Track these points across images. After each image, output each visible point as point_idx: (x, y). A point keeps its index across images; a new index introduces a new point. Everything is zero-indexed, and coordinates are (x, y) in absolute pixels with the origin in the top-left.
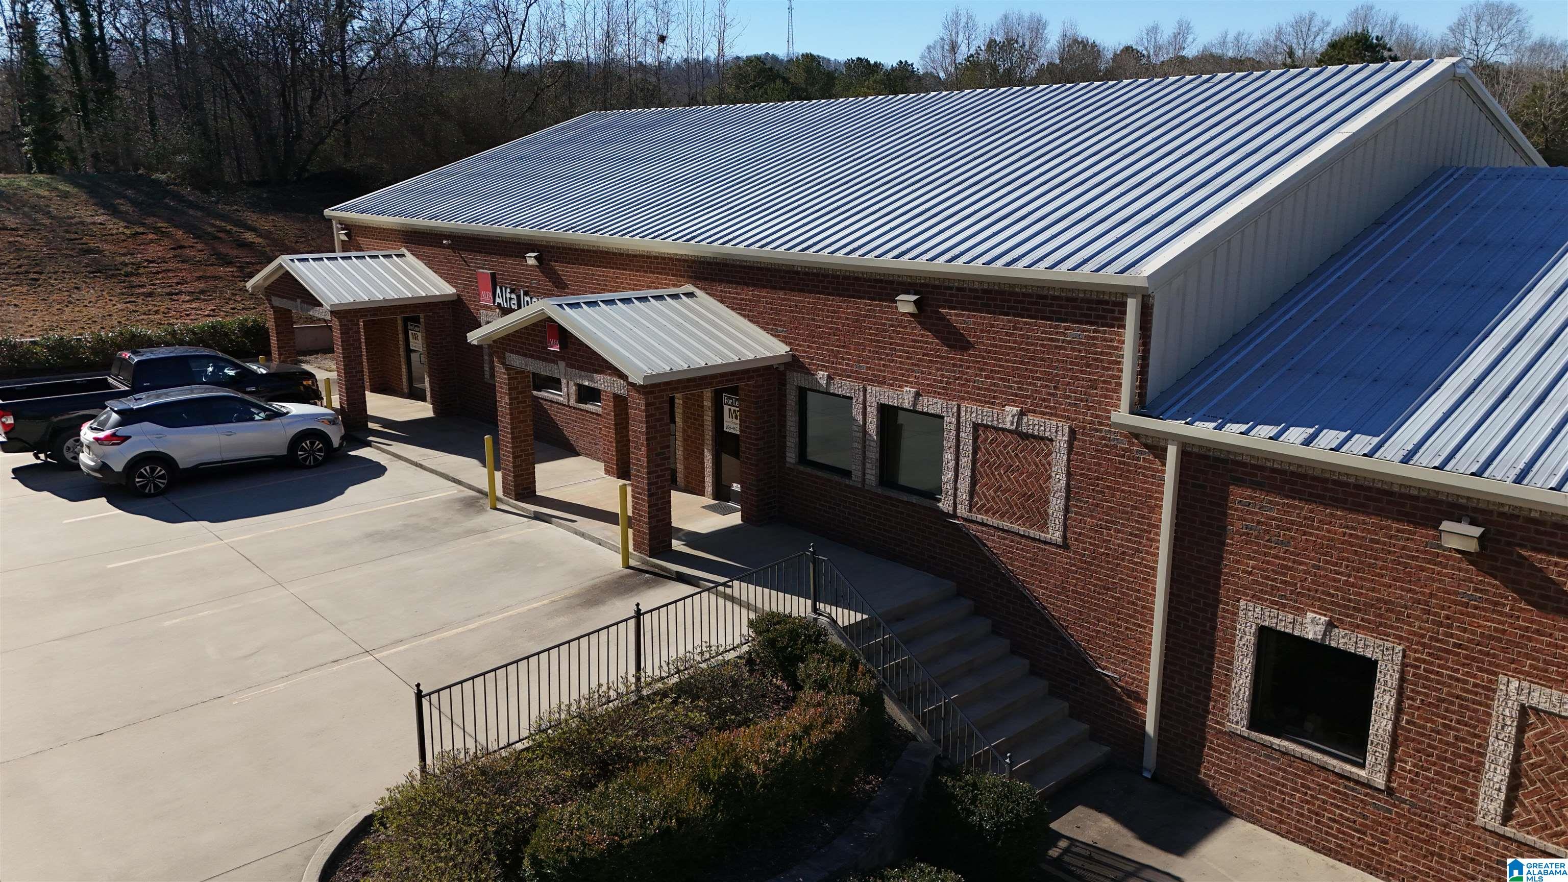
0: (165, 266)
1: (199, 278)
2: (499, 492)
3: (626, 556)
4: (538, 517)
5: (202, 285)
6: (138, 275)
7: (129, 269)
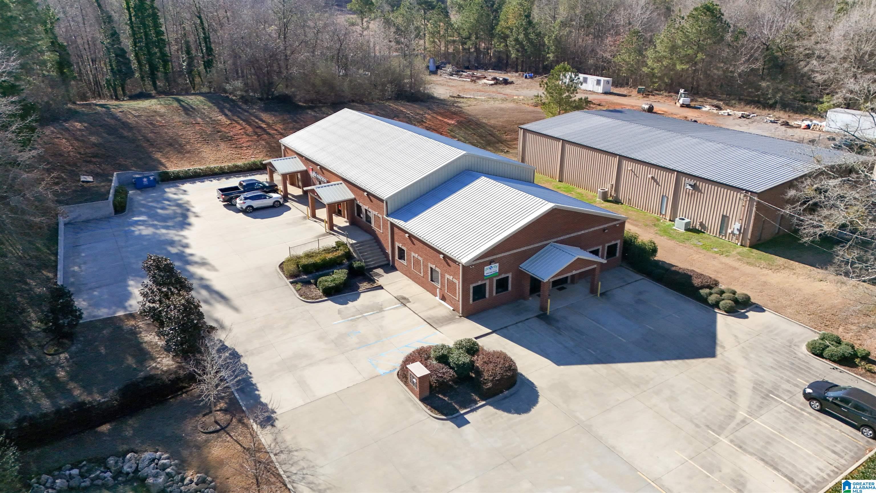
0: (239, 137)
1: (247, 141)
2: (310, 216)
3: (326, 229)
4: (315, 221)
5: (248, 144)
6: (232, 140)
7: (230, 138)
